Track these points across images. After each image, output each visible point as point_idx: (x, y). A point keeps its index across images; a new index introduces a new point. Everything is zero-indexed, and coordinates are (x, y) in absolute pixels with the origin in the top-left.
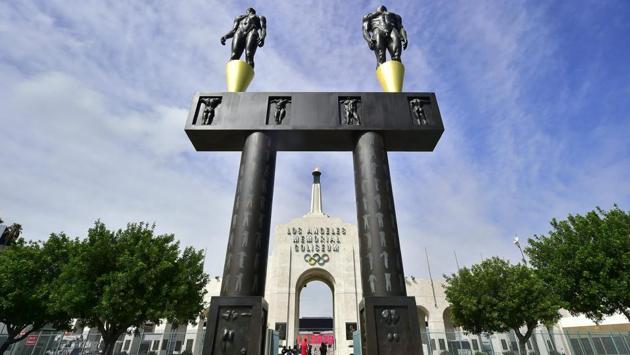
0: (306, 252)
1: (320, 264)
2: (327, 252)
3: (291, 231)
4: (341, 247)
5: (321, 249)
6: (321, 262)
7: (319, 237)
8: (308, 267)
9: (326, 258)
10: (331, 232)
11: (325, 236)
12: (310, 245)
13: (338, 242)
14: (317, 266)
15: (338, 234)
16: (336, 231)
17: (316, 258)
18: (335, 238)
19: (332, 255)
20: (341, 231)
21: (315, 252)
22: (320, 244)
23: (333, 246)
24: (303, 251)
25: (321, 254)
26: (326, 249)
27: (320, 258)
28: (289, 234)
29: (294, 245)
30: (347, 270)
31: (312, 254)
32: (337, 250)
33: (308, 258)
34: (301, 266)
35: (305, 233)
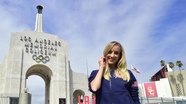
0: (34, 54)
1: (43, 62)
2: (48, 55)
3: (23, 38)
4: (58, 53)
5: (44, 52)
6: (44, 61)
7: (43, 45)
8: (35, 63)
9: (47, 59)
10: (51, 43)
11: (47, 45)
12: (37, 50)
13: (56, 50)
14: (41, 63)
15: (56, 45)
16: (54, 43)
17: (41, 58)
18: (54, 47)
19: (51, 58)
20: (58, 44)
21: (40, 54)
22: (44, 50)
23: (53, 52)
24: (32, 52)
25: (44, 56)
26: (47, 53)
27: (43, 58)
28: (22, 40)
29: (25, 48)
30: (61, 67)
31: (38, 56)
32: (54, 55)
33: (35, 58)
34: (30, 62)
35: (33, 41)
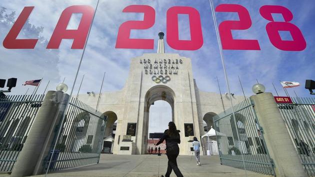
0: (153, 75)
1: (164, 83)
2: (168, 75)
3: (143, 61)
4: (179, 71)
5: (164, 72)
6: (165, 81)
7: (163, 65)
8: (155, 84)
9: (168, 79)
10: (171, 62)
11: (167, 65)
12: (156, 70)
13: (177, 68)
14: (161, 84)
15: (177, 63)
16: (175, 62)
17: (161, 78)
18: (175, 66)
19: (172, 77)
20: (179, 62)
21: (160, 75)
22: (164, 70)
23: (174, 71)
24: (151, 74)
25: (164, 76)
26: (168, 73)
27: (163, 79)
28: (141, 63)
29: (144, 70)
30: (184, 86)
31: (157, 76)
32: (176, 74)
33: (155, 79)
34: (149, 84)
35: (152, 63)
